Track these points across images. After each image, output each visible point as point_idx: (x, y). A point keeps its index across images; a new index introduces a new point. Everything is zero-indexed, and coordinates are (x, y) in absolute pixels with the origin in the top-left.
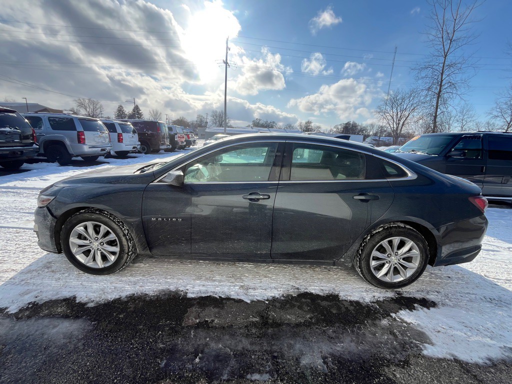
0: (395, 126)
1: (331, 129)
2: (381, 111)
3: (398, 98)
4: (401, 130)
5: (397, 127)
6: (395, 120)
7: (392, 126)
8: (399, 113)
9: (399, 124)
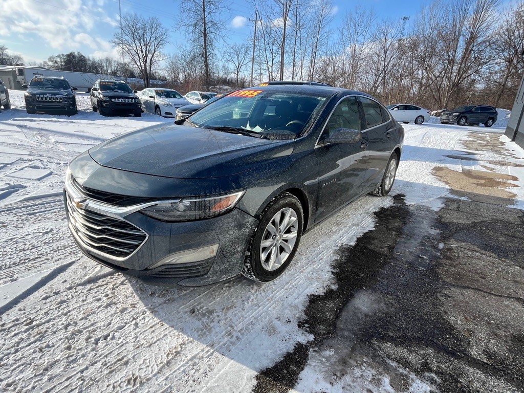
0: (142, 64)
1: (45, 63)
2: (119, 41)
3: (138, 26)
4: (150, 70)
5: (145, 66)
6: (141, 57)
7: (139, 64)
8: (144, 47)
9: (146, 61)
